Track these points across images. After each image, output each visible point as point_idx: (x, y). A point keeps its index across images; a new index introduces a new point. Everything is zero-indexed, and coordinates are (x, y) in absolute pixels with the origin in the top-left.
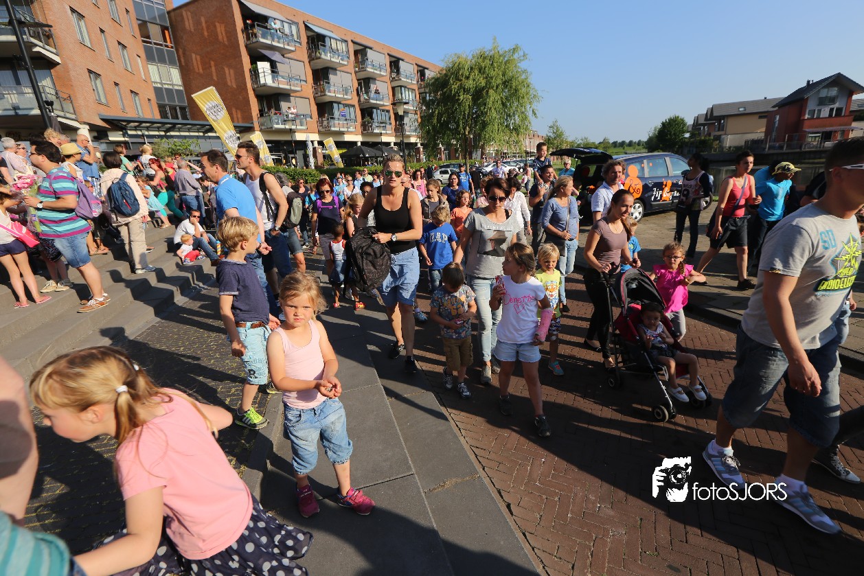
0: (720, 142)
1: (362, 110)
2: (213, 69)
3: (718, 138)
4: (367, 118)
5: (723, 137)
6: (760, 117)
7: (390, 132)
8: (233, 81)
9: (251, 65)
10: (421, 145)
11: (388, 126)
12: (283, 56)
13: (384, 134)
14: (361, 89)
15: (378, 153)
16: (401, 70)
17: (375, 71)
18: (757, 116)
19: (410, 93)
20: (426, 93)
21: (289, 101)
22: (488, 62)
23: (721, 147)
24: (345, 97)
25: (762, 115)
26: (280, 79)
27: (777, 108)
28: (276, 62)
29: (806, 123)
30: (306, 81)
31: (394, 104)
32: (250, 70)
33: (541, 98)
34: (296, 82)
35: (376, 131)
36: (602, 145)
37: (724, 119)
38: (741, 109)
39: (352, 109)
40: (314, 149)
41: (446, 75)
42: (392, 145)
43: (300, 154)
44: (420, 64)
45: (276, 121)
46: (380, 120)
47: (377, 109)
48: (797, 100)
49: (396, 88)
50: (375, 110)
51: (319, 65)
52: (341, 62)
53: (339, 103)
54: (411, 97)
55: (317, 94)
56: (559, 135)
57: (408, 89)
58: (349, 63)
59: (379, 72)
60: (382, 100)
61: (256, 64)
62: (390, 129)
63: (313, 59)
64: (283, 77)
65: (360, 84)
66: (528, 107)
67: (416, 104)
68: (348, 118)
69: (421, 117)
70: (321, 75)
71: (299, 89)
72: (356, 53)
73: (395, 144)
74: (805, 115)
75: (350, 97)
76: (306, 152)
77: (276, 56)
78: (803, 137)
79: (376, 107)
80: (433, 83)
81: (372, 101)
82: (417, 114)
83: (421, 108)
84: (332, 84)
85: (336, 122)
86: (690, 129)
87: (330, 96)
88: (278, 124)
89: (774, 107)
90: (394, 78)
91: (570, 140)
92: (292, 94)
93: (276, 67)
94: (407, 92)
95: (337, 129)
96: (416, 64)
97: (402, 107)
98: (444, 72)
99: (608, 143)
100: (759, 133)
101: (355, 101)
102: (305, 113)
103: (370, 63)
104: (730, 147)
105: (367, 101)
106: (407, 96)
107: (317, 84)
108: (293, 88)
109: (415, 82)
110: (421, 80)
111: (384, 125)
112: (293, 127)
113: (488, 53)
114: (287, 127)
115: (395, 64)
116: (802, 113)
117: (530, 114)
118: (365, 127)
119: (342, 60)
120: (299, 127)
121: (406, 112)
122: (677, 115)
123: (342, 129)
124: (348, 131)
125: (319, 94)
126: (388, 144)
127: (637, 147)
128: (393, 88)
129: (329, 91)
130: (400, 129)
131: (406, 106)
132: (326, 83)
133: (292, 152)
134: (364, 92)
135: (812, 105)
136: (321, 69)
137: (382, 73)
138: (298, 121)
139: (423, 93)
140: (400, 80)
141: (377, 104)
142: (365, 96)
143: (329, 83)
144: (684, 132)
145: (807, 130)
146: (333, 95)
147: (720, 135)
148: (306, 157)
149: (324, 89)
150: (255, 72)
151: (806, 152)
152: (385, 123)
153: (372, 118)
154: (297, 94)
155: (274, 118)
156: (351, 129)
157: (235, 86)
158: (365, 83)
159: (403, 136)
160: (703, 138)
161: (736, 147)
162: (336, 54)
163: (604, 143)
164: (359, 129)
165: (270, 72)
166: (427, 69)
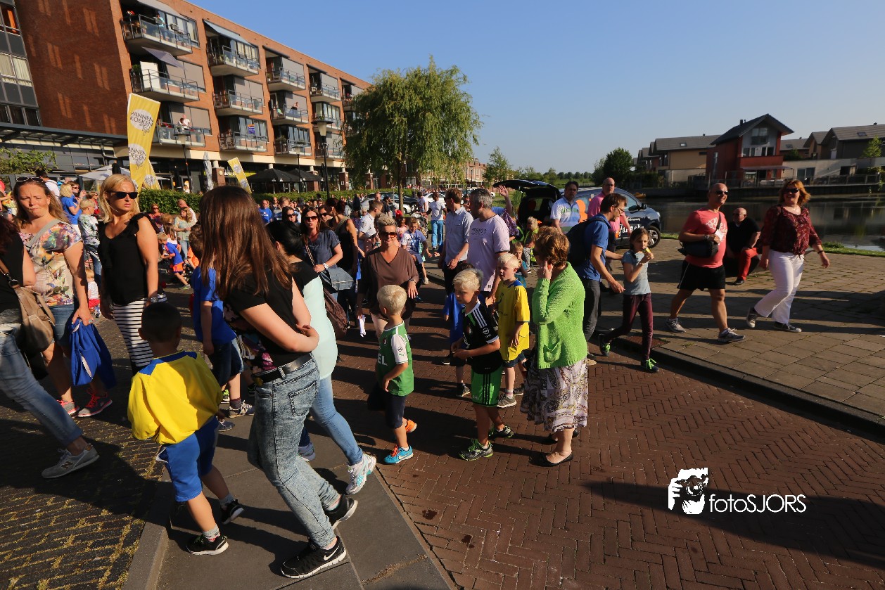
0: (665, 177)
1: (274, 127)
2: (78, 65)
3: (663, 173)
4: (281, 137)
5: (667, 171)
6: (701, 154)
7: (310, 154)
8: (106, 82)
9: (132, 64)
10: (347, 170)
11: (307, 148)
12: (175, 57)
13: (302, 156)
14: (274, 103)
15: (294, 178)
16: (323, 85)
17: (292, 84)
18: (697, 153)
19: (334, 111)
20: (352, 112)
21: (182, 111)
22: (423, 83)
23: (667, 183)
24: (255, 111)
25: (702, 151)
26: (171, 84)
27: (715, 146)
28: (165, 63)
29: (743, 161)
30: (205, 90)
31: (314, 123)
32: (130, 70)
33: (481, 124)
34: (192, 89)
35: (292, 152)
36: (548, 176)
37: (667, 154)
38: (682, 145)
39: (262, 126)
40: (214, 170)
41: (376, 93)
42: (312, 169)
43: (195, 176)
44: (345, 78)
45: (164, 134)
46: (297, 140)
47: (294, 126)
48: (732, 139)
49: (317, 104)
50: (291, 129)
51: (221, 71)
52: (250, 70)
53: (246, 117)
54: (334, 115)
55: (218, 105)
56: (501, 164)
57: (331, 106)
58: (260, 73)
59: (296, 85)
60: (300, 117)
61: (139, 64)
62: (309, 151)
63: (215, 65)
64: (174, 82)
65: (272, 97)
66: (468, 133)
67: (340, 124)
68: (258, 135)
69: (347, 139)
70: (225, 83)
71: (195, 97)
72: (269, 61)
73: (315, 168)
74: (740, 153)
75: (260, 112)
76: (202, 174)
77: (166, 58)
78: (740, 174)
79: (293, 125)
80: (361, 101)
81: (287, 118)
82: (341, 134)
83: (347, 128)
84: (238, 94)
85: (243, 139)
86: (635, 163)
87: (235, 109)
88: (166, 137)
89: (712, 144)
90: (314, 93)
91: (514, 169)
92: (186, 104)
93: (166, 70)
94: (330, 110)
95: (244, 148)
96: (341, 79)
97: (324, 126)
98: (374, 89)
99: (554, 174)
100: (701, 170)
101: (267, 116)
102: (203, 127)
103: (285, 74)
104: (674, 183)
105: (282, 117)
106: (330, 114)
107: (219, 93)
108: (187, 96)
109: (339, 99)
110: (347, 97)
111: (302, 145)
112: (187, 143)
113: (423, 73)
114: (179, 142)
115: (315, 77)
116: (737, 151)
117: (470, 140)
118: (279, 147)
119: (251, 67)
120: (195, 143)
121: (329, 132)
122: (621, 148)
123: (250, 149)
124: (257, 152)
125: (221, 104)
126: (307, 168)
127: (584, 180)
128: (314, 105)
129: (235, 103)
130: (321, 152)
131: (329, 126)
132: (231, 93)
133: (185, 173)
134: (277, 107)
135: (746, 144)
136: (225, 77)
137: (300, 86)
138: (193, 136)
139: (349, 111)
140: (322, 95)
141: (293, 121)
142: (279, 111)
143: (234, 93)
144: (629, 166)
145: (744, 168)
146: (239, 107)
147: (665, 170)
148: (203, 179)
149: (228, 101)
150: (137, 73)
151: (744, 190)
152: (304, 144)
153: (287, 137)
154: (194, 104)
155: (162, 130)
156: (262, 149)
157: (108, 89)
158: (279, 95)
159: (326, 159)
160: (648, 172)
161: (679, 183)
162: (242, 60)
163: (550, 175)
164: (272, 148)
165: (157, 75)
166: (354, 85)
